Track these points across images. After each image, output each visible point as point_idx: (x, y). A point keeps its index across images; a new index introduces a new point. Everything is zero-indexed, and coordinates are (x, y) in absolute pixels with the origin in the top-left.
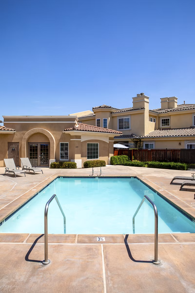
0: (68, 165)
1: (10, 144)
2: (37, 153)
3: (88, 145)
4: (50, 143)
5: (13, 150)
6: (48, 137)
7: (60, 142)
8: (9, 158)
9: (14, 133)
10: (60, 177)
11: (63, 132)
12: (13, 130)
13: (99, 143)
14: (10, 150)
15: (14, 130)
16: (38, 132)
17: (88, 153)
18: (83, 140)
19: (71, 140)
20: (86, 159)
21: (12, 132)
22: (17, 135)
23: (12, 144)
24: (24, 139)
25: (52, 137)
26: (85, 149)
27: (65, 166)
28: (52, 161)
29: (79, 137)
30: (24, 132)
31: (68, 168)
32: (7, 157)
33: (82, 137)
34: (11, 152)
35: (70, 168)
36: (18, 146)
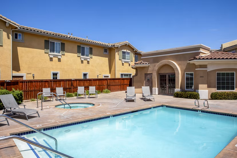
0: (190, 95)
1: (146, 75)
2: (165, 83)
3: (218, 74)
4: (175, 73)
5: (148, 80)
6: (174, 68)
7: (185, 73)
8: (145, 86)
9: (149, 66)
10: (163, 106)
11: (188, 62)
12: (147, 63)
13: (235, 72)
14: (146, 79)
15: (149, 64)
16: (165, 63)
17: (218, 83)
18: (210, 69)
19: (196, 69)
20: (214, 90)
21: (147, 65)
22: (150, 68)
23: (148, 75)
24: (155, 70)
25: (177, 68)
26: (214, 79)
27: (187, 96)
28: (177, 90)
29: (205, 66)
30: (155, 64)
31: (190, 98)
32: (145, 85)
33: (208, 66)
34: (147, 81)
35: (192, 99)
36: (152, 76)
